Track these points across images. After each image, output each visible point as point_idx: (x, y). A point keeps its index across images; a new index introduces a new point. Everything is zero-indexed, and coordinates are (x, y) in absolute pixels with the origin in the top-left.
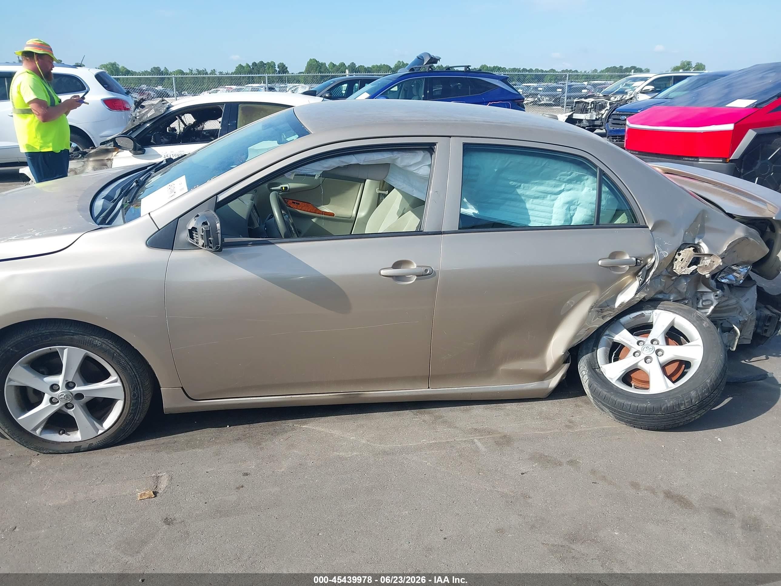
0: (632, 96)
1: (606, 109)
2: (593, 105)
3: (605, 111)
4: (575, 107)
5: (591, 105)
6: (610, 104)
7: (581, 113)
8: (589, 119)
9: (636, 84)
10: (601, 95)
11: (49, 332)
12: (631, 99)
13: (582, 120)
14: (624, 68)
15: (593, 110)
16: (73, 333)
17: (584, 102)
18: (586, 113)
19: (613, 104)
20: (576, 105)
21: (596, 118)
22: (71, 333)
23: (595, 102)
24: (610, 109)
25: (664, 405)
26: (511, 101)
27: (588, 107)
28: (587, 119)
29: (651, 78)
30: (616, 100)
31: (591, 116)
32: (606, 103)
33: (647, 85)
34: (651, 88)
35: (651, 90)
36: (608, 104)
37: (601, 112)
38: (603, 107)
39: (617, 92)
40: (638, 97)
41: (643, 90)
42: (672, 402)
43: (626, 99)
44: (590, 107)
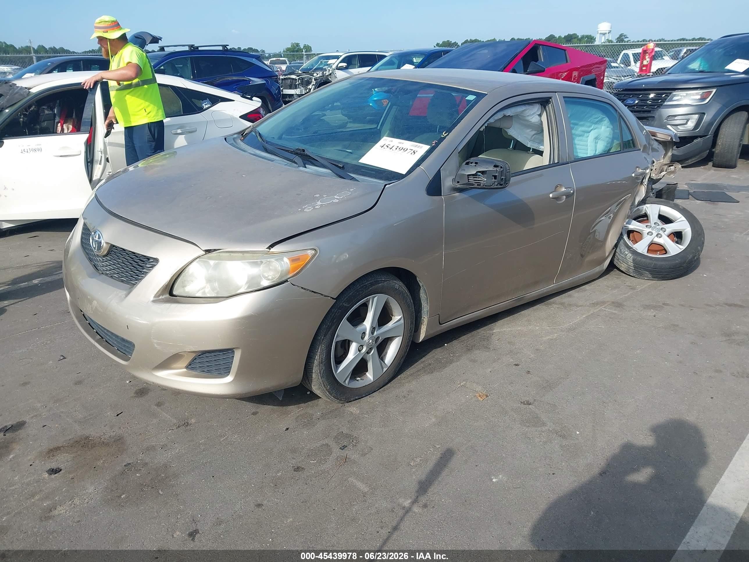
0: (331, 72)
1: (312, 84)
2: (300, 81)
3: (312, 86)
4: (282, 83)
5: (298, 81)
6: (315, 79)
7: (289, 89)
8: (299, 94)
9: (331, 61)
10: (300, 72)
11: (370, 283)
12: (330, 74)
13: (293, 95)
14: (242, 49)
15: (301, 86)
16: (384, 281)
17: (290, 78)
18: (296, 88)
19: (317, 79)
20: (282, 81)
21: (305, 93)
22: (383, 281)
23: (301, 78)
24: (316, 84)
25: (687, 259)
26: (269, 78)
27: (296, 83)
28: (297, 94)
29: (341, 56)
30: (319, 76)
31: (301, 91)
32: (311, 79)
33: (341, 62)
34: (344, 65)
35: (344, 66)
36: (313, 80)
37: (309, 87)
38: (309, 82)
39: (315, 69)
40: (335, 73)
41: (338, 66)
42: (691, 256)
43: (327, 74)
44: (297, 83)
